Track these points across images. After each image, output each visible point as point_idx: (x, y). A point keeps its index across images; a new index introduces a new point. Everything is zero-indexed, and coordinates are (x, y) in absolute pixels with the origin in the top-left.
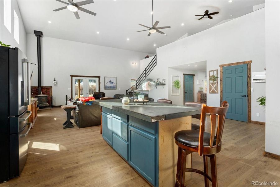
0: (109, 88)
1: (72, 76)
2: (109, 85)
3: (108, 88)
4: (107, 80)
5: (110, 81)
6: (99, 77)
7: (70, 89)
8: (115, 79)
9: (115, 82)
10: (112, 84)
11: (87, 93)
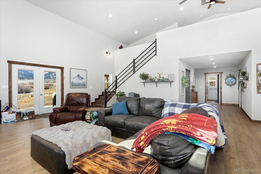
1: (10, 63)
2: (77, 81)
3: (76, 86)
4: (74, 74)
5: (78, 76)
6: (62, 69)
7: (7, 87)
8: (85, 72)
9: (85, 77)
10: (81, 80)
11: (41, 95)
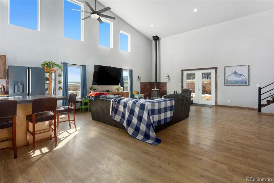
0: (233, 83)
1: (182, 71)
4: (229, 71)
5: (235, 73)
6: (216, 69)
7: (181, 84)
8: (246, 68)
9: (246, 74)
10: (239, 77)
11: (199, 90)
